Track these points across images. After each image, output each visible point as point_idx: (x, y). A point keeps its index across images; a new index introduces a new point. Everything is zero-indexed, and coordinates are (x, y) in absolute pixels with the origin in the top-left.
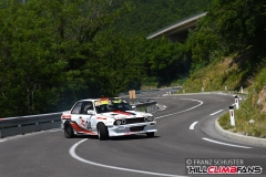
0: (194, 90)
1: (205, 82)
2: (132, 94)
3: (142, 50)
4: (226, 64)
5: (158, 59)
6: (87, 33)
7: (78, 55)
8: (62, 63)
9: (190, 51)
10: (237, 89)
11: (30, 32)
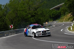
0: (62, 22)
1: (64, 19)
2: (47, 23)
3: (49, 12)
4: (69, 15)
5: (53, 14)
6: (35, 9)
7: (33, 14)
8: (30, 16)
9: (60, 12)
10: (72, 21)
11: (22, 9)
